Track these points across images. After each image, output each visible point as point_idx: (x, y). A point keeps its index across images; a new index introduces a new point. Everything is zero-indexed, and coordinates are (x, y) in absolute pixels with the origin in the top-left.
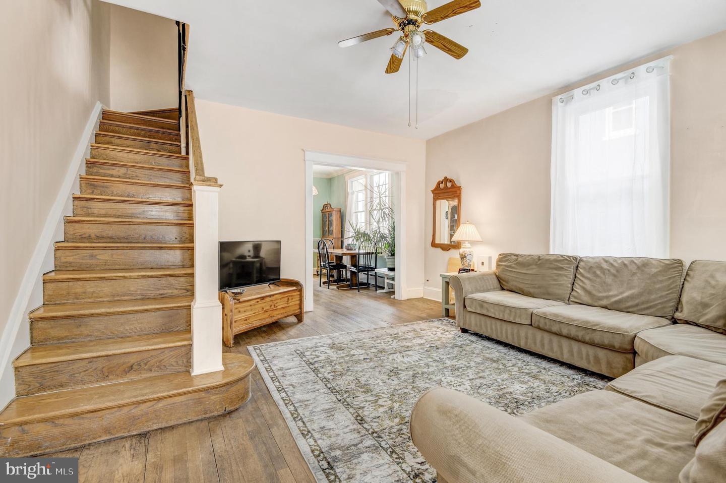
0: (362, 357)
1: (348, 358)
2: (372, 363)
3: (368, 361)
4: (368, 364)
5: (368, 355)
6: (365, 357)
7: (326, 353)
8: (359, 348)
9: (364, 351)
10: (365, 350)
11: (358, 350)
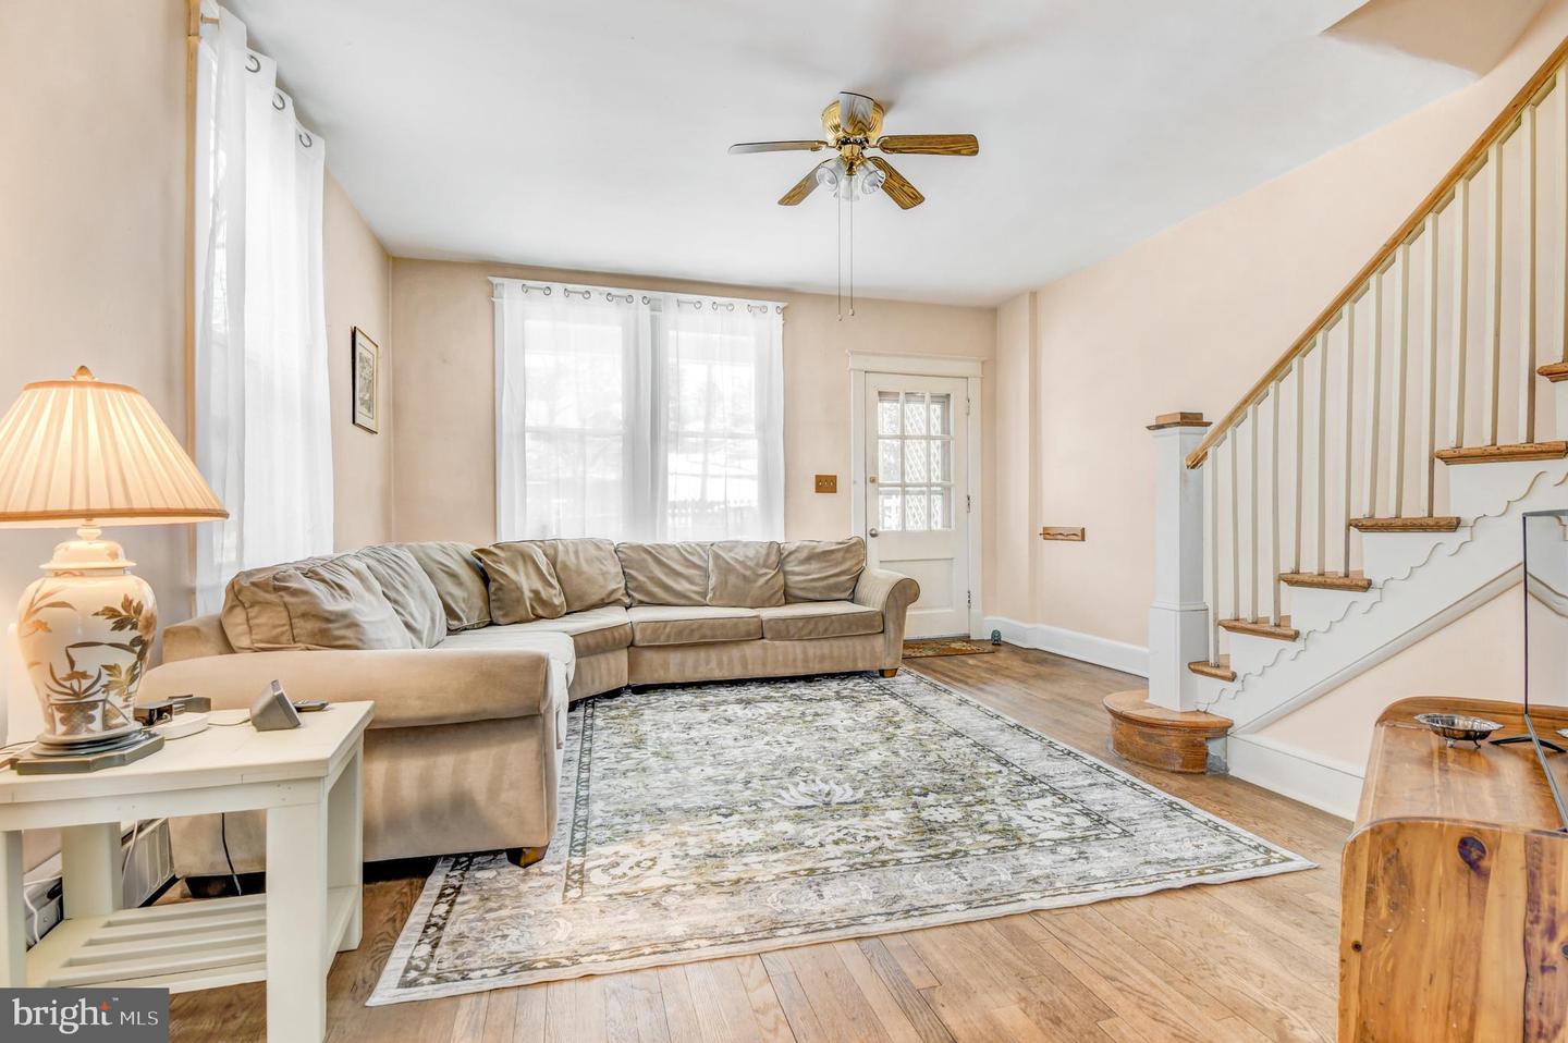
0: (931, 798)
1: (966, 799)
2: (909, 784)
3: (917, 790)
4: (918, 784)
5: (915, 805)
6: (922, 798)
7: (1030, 818)
8: (936, 826)
9: (924, 815)
10: (919, 819)
11: (941, 819)
